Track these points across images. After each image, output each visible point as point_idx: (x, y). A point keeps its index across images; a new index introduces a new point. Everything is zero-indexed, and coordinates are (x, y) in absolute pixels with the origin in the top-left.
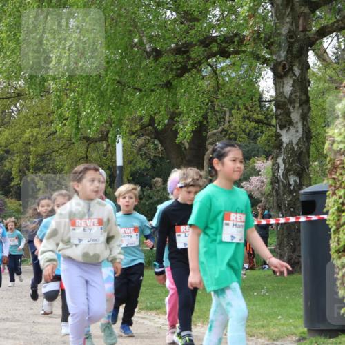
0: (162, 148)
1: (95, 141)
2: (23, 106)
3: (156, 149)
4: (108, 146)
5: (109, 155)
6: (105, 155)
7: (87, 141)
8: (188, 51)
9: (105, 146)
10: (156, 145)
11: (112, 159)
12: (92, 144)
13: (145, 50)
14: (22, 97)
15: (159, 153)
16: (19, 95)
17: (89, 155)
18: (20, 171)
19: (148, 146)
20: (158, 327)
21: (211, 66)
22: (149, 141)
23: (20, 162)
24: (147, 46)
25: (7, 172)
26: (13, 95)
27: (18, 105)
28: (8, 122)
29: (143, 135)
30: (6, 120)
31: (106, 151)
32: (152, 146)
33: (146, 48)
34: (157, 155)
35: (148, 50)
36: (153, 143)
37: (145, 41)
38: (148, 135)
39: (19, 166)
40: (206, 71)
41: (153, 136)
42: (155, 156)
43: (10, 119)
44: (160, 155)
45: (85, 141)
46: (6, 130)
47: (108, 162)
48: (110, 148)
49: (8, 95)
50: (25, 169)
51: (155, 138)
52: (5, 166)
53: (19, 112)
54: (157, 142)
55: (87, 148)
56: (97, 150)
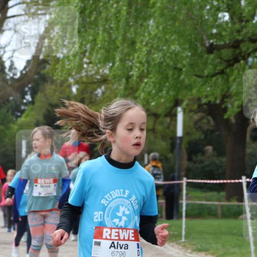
0: (214, 123)
2: (106, 89)
3: (209, 122)
4: (171, 120)
5: (172, 128)
6: (168, 128)
7: (155, 117)
9: (169, 121)
11: (173, 131)
14: (107, 82)
15: (211, 126)
16: (104, 81)
17: (156, 128)
19: (203, 120)
22: (203, 117)
24: (207, 42)
27: (103, 88)
28: (95, 102)
29: (199, 112)
30: (93, 100)
31: (170, 124)
32: (206, 121)
33: (205, 43)
34: (209, 128)
35: (207, 45)
36: (207, 119)
37: (205, 38)
38: (203, 112)
41: (207, 113)
42: (207, 130)
43: (96, 99)
44: (212, 128)
45: (153, 117)
47: (170, 133)
48: (173, 122)
51: (208, 115)
53: (103, 93)
54: (210, 118)
55: (155, 122)
56: (162, 123)
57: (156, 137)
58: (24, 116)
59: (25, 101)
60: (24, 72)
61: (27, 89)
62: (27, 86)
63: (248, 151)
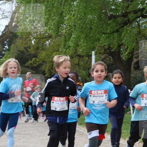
0: (113, 60)
1: (83, 57)
3: (110, 60)
4: (88, 59)
5: (89, 63)
6: (87, 63)
7: (79, 57)
8: (127, 16)
9: (87, 59)
10: (110, 58)
11: (90, 65)
12: (81, 58)
13: (107, 15)
14: (51, 37)
15: (111, 62)
16: (50, 37)
17: (80, 63)
18: (49, 70)
19: (107, 58)
20: (108, 140)
21: (137, 22)
22: (107, 56)
23: (49, 66)
24: (109, 14)
25: (43, 71)
26: (48, 37)
27: (49, 41)
28: (45, 49)
29: (104, 54)
30: (44, 48)
31: (87, 61)
32: (108, 59)
33: (108, 14)
34: (110, 63)
35: (109, 15)
36: (109, 58)
37: (108, 11)
38: (107, 54)
39: (49, 68)
40: (135, 24)
41: (109, 54)
42: (109, 63)
43: (45, 47)
44: (112, 63)
45: (78, 57)
46: (44, 52)
47: (88, 66)
48: (89, 60)
49: (45, 37)
50: (51, 69)
51: (110, 55)
52: (43, 68)
53: (50, 44)
54: (110, 57)
55: (79, 60)
56: (83, 60)
57: (80, 69)
58: (4, 57)
59: (4, 49)
60: (4, 32)
61: (6, 42)
62: (6, 41)
63: (132, 75)
